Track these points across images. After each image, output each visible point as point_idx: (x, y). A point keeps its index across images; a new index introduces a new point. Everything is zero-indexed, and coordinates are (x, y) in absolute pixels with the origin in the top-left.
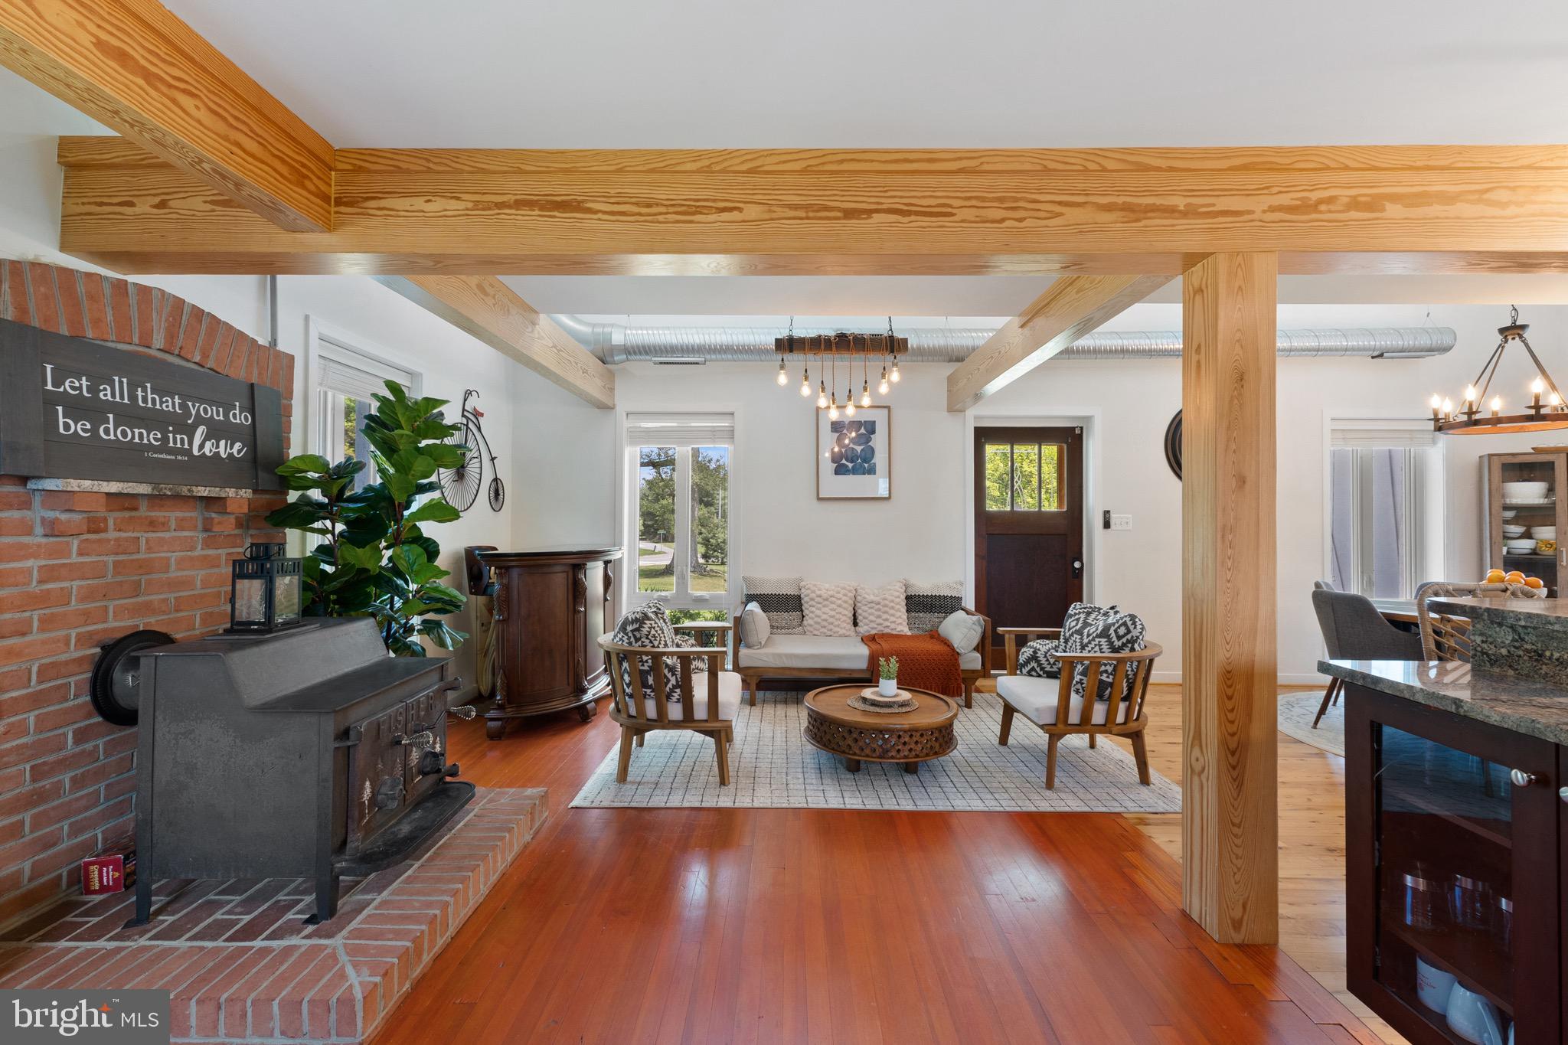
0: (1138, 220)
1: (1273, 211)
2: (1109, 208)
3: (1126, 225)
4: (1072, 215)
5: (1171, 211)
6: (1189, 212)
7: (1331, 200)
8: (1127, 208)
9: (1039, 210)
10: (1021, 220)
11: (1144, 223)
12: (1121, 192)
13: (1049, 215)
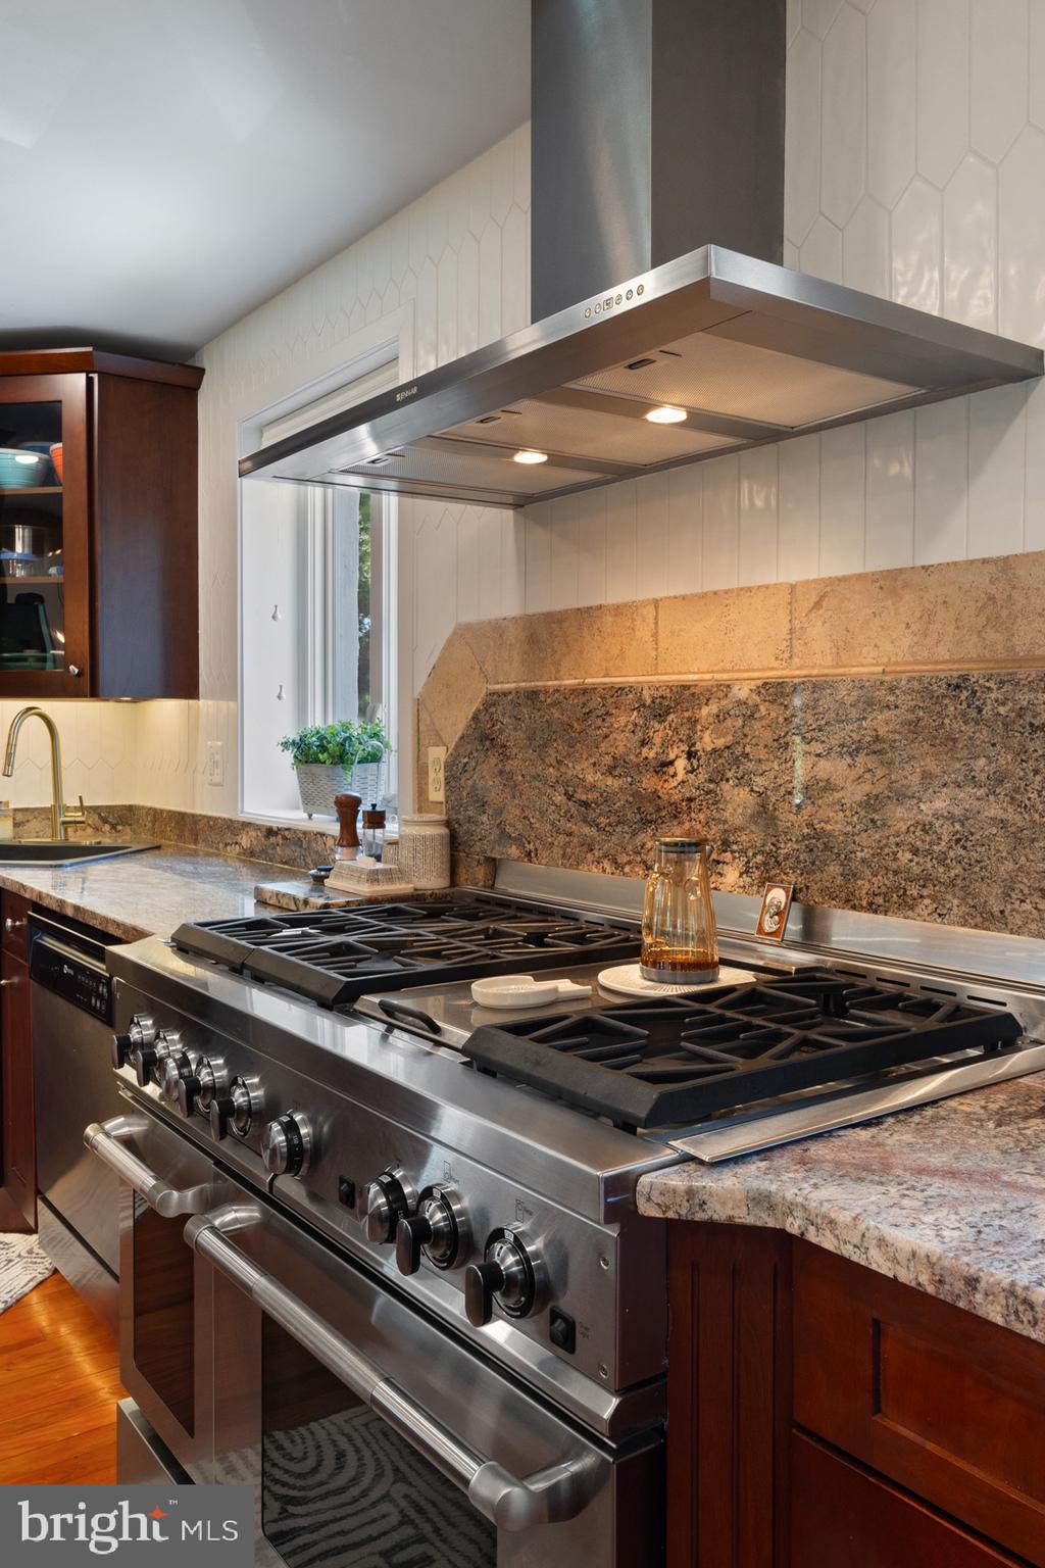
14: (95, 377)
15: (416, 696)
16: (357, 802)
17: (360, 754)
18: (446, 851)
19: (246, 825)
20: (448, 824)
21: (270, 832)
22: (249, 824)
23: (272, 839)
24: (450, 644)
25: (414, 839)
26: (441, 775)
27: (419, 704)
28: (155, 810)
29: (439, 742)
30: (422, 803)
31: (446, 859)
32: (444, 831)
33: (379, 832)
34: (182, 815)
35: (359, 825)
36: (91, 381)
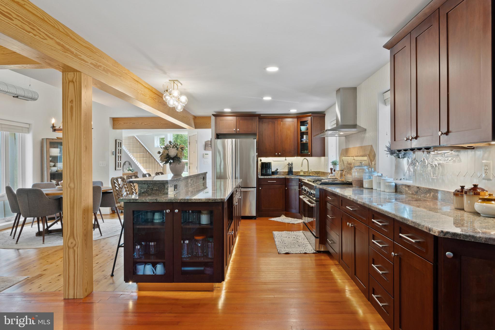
0: (65, 52)
1: (92, 64)
2: (59, 44)
3: (63, 53)
4: (50, 41)
5: (72, 53)
6: (76, 56)
7: (101, 66)
8: (63, 46)
9: (40, 34)
10: (35, 35)
11: (67, 54)
12: (61, 40)
13: (43, 38)
24: (341, 151)
36: (311, 117)
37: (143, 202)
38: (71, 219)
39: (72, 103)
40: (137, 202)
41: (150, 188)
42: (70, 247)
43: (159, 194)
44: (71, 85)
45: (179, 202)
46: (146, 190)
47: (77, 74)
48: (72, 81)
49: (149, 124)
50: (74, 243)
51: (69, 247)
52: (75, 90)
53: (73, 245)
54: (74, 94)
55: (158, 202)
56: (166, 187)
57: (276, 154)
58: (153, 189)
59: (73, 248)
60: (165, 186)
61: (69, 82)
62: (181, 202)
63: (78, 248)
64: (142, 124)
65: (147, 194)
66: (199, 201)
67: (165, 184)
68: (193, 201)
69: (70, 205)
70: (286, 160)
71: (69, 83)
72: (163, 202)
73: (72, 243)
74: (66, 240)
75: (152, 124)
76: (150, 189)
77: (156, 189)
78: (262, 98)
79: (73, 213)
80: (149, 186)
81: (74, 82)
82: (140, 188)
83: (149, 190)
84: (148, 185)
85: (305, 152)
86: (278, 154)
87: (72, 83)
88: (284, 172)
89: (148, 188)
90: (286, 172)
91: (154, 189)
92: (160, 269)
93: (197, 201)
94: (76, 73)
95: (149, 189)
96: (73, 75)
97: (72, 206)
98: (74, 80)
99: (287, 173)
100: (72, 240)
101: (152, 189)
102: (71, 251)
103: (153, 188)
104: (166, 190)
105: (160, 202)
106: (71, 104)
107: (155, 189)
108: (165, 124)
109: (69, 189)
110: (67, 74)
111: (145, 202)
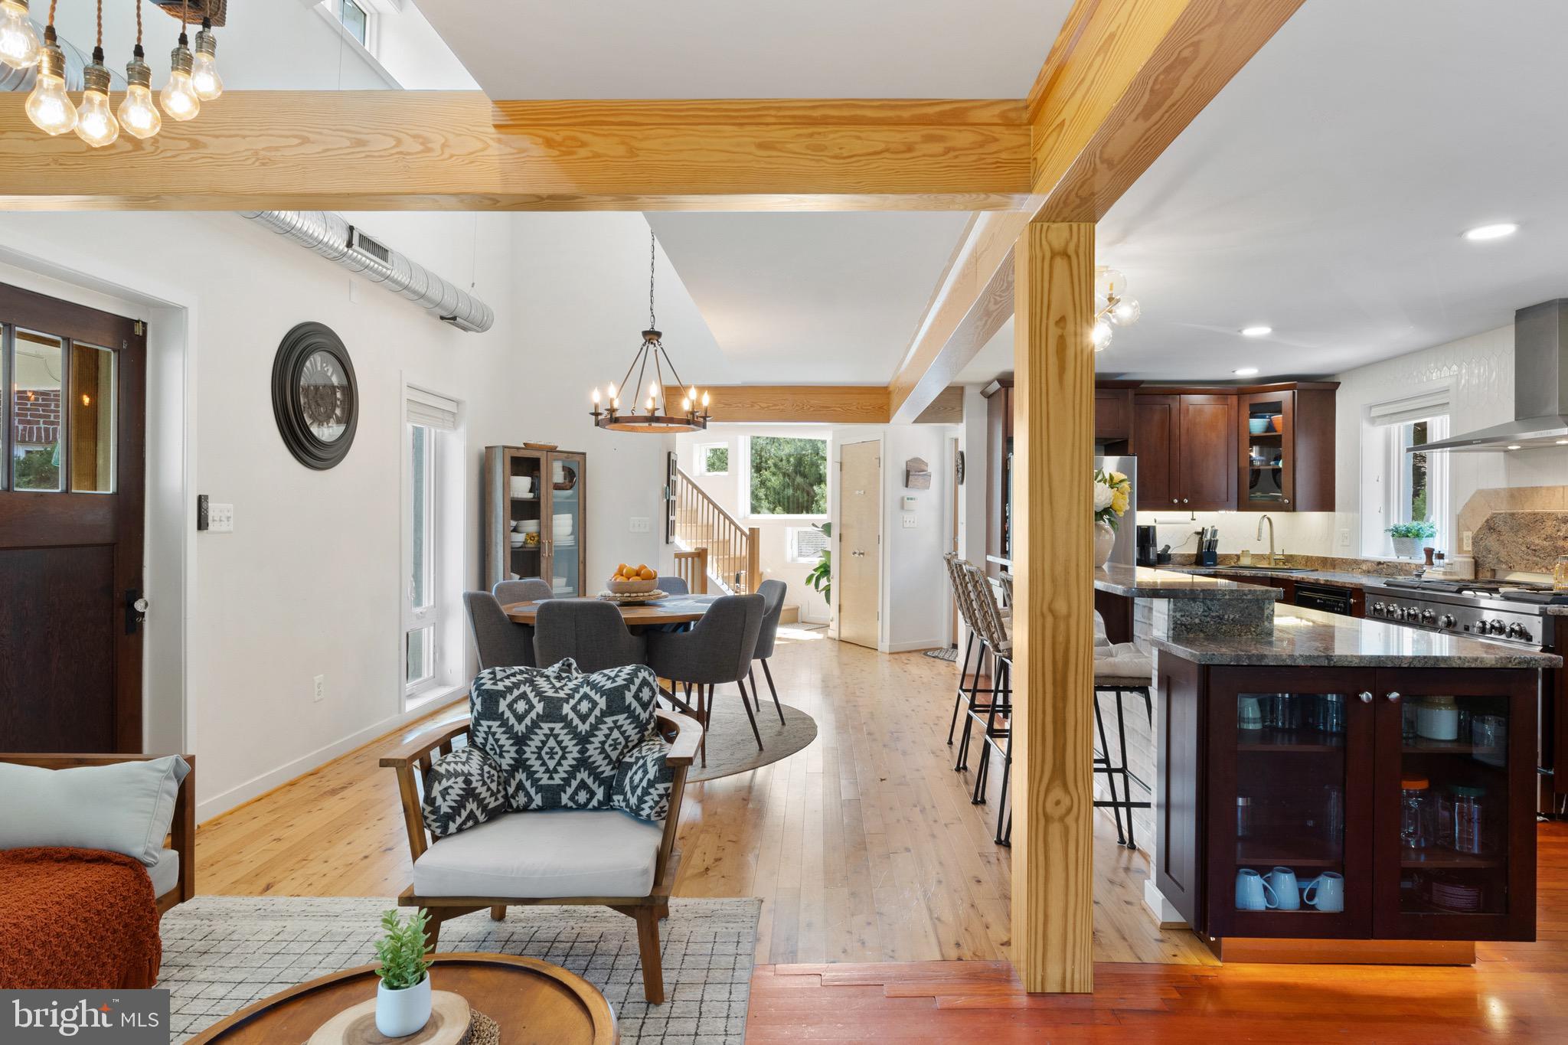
14: (1296, 391)
15: (1458, 512)
16: (1433, 550)
17: (1427, 534)
18: (1473, 567)
19: (1365, 561)
20: (1474, 558)
21: (1379, 563)
22: (1367, 561)
23: (1380, 566)
24: (1474, 496)
25: (1460, 562)
26: (1470, 541)
27: (1459, 517)
28: (1308, 557)
29: (1469, 529)
30: (1460, 550)
31: (1473, 569)
32: (1473, 560)
33: (1441, 561)
34: (1326, 558)
35: (1434, 557)
36: (1294, 393)
37: (1285, 664)
38: (1055, 722)
39: (1064, 328)
40: (1263, 664)
41: (1214, 614)
42: (1052, 818)
43: (1243, 634)
44: (1060, 264)
45: (1406, 666)
46: (1200, 620)
47: (1079, 229)
48: (1065, 254)
49: (774, 408)
50: (1066, 801)
51: (1048, 819)
52: (1072, 283)
53: (1062, 809)
54: (1070, 297)
55: (1334, 667)
56: (1267, 612)
57: (1176, 501)
58: (1221, 619)
59: (1062, 819)
60: (1263, 610)
61: (1054, 255)
62: (1412, 666)
63: (1077, 820)
64: (752, 406)
65: (1202, 635)
66: (1473, 666)
67: (1263, 600)
68: (1454, 665)
69: (1054, 672)
70: (1193, 519)
71: (1052, 258)
72: (1353, 665)
73: (1058, 803)
74: (1038, 791)
75: (782, 407)
76: (1213, 617)
77: (1232, 617)
78: (1240, 331)
79: (1065, 698)
80: (1210, 609)
81: (1069, 257)
82: (1178, 615)
83: (1208, 622)
84: (1205, 604)
85: (1256, 497)
86: (1181, 501)
87: (1062, 259)
88: (1183, 555)
89: (1206, 614)
90: (1189, 556)
91: (1226, 617)
92: (1329, 894)
93: (1467, 665)
94: (1079, 226)
95: (1209, 619)
96: (1066, 234)
97: (1059, 677)
98: (1071, 250)
99: (1193, 559)
100: (1057, 793)
101: (1218, 617)
102: (1055, 829)
103: (1224, 616)
104: (1266, 623)
105: (1342, 667)
106: (1059, 331)
107: (1228, 620)
108: (823, 407)
109: (1049, 620)
110: (1045, 228)
111: (1291, 666)
